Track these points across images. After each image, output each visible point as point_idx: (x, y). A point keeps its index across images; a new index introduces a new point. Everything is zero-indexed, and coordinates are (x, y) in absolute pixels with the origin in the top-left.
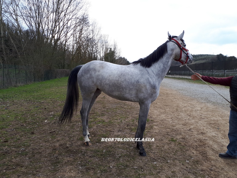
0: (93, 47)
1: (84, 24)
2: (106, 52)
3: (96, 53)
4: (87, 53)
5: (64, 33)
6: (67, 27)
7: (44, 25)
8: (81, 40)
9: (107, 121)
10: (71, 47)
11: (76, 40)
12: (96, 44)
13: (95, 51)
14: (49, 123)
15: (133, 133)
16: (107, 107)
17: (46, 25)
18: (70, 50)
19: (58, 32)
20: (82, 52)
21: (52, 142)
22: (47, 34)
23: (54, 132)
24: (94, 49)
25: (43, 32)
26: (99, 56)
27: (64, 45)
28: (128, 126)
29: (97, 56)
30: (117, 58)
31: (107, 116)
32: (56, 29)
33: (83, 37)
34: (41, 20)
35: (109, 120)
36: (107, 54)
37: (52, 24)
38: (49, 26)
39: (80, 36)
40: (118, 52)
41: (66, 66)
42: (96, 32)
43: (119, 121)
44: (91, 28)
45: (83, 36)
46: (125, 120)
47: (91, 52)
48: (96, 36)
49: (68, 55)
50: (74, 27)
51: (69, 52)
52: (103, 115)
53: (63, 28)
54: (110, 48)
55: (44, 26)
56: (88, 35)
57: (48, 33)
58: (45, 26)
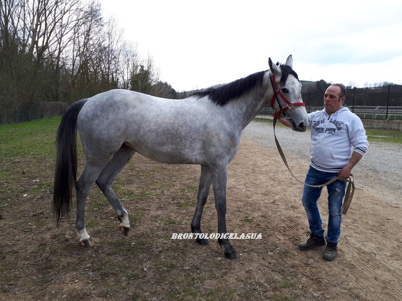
0: (111, 63)
1: (93, 21)
2: (134, 71)
3: (116, 73)
4: (99, 73)
5: (56, 36)
6: (61, 26)
7: (17, 19)
8: (87, 50)
9: (137, 192)
10: (70, 62)
11: (79, 50)
12: (115, 57)
13: (114, 70)
14: (31, 199)
15: (182, 212)
16: (137, 169)
17: (20, 20)
18: (67, 67)
19: (44, 34)
20: (90, 71)
21: (38, 231)
22: (24, 37)
23: (41, 213)
24: (112, 67)
25: (15, 32)
26: (121, 80)
27: (56, 58)
28: (173, 199)
29: (118, 79)
30: (153, 84)
31: (137, 184)
32: (40, 29)
33: (93, 45)
34: (9, 11)
35: (140, 190)
36: (136, 75)
37: (32, 18)
38: (26, 22)
39: (87, 43)
40: (156, 73)
41: (61, 96)
42: (115, 37)
43: (158, 192)
44: (105, 29)
45: (91, 42)
46: (168, 190)
47: (106, 72)
48: (115, 43)
49: (63, 77)
50: (75, 26)
51: (67, 71)
52: (130, 182)
53: (54, 27)
54: (141, 66)
55: (16, 22)
56: (102, 41)
57: (24, 35)
58: (18, 21)
